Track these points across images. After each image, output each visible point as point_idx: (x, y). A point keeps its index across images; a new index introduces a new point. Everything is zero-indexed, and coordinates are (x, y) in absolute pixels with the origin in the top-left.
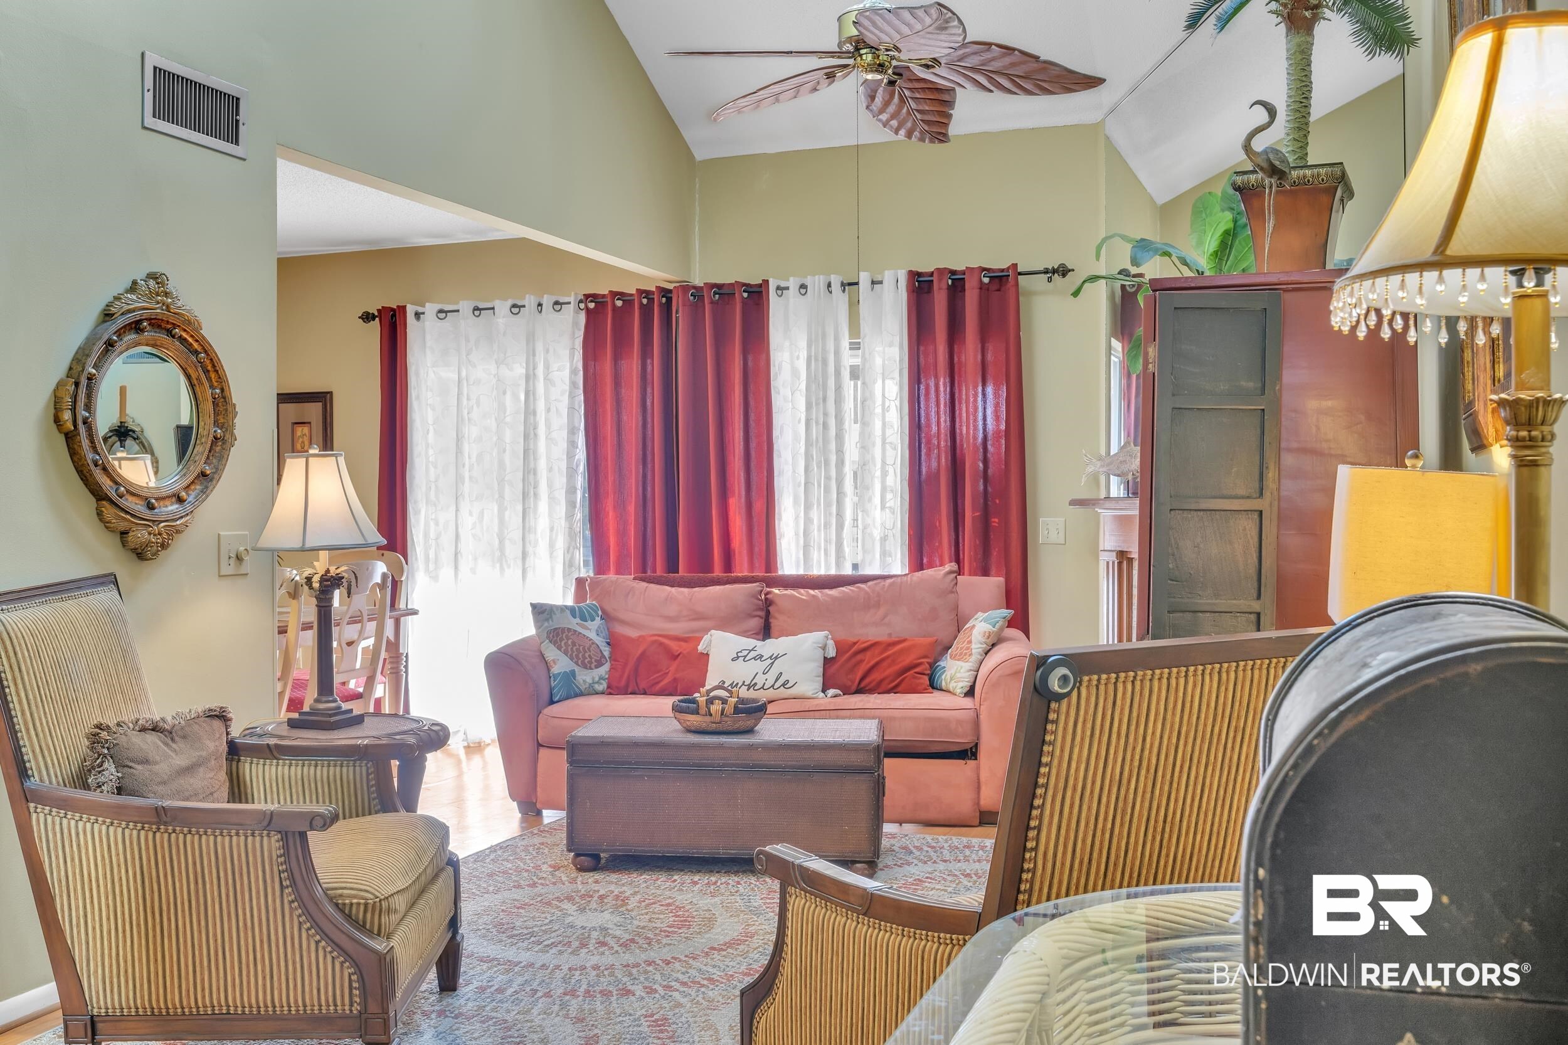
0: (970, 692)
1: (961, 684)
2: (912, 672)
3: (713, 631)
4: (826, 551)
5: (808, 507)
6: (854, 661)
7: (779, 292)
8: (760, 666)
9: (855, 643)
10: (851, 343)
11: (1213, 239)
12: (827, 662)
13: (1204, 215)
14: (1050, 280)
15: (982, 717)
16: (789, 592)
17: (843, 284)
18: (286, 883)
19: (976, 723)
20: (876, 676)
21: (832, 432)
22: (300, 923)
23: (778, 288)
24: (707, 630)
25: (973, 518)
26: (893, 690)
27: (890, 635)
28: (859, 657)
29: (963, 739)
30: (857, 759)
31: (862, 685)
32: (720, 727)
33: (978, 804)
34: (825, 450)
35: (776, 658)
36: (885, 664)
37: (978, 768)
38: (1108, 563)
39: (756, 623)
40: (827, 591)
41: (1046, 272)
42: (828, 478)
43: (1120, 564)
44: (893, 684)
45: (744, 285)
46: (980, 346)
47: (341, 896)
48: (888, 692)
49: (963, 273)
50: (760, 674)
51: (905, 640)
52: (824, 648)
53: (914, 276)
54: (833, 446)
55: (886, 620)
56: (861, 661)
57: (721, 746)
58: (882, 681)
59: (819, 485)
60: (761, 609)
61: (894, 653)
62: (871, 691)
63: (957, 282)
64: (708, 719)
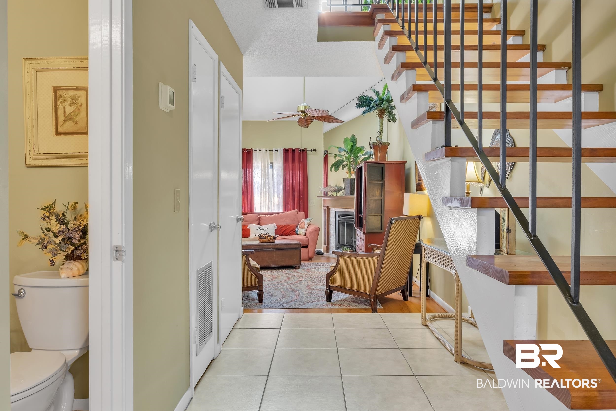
0: (305, 235)
1: (303, 233)
2: (293, 231)
3: (251, 224)
4: (265, 207)
5: (261, 198)
6: (281, 229)
7: (260, 151)
8: (263, 231)
9: (280, 226)
10: (270, 163)
11: (350, 147)
12: (276, 229)
13: (346, 142)
14: (312, 152)
15: (309, 239)
16: (264, 216)
17: (269, 150)
18: (247, 264)
19: (308, 240)
20: (285, 232)
21: (267, 182)
22: (249, 271)
23: (254, 150)
24: (249, 224)
25: (297, 200)
26: (289, 235)
27: (286, 224)
28: (282, 228)
29: (306, 244)
30: (297, 246)
31: (283, 234)
32: (270, 242)
33: (309, 256)
34: (265, 186)
35: (266, 229)
36: (287, 230)
37: (309, 249)
38: (324, 209)
39: (258, 222)
40: (271, 215)
41: (312, 150)
42: (266, 191)
43: (327, 209)
44: (289, 234)
45: (247, 149)
46: (298, 164)
47: (253, 266)
48: (288, 235)
49: (295, 149)
50: (263, 232)
51: (290, 225)
52: (275, 227)
53: (285, 149)
54: (267, 184)
55: (285, 221)
56: (282, 229)
57: (271, 245)
58: (286, 233)
59: (264, 193)
60: (258, 219)
61: (289, 228)
62: (284, 235)
63: (294, 151)
64: (268, 240)
